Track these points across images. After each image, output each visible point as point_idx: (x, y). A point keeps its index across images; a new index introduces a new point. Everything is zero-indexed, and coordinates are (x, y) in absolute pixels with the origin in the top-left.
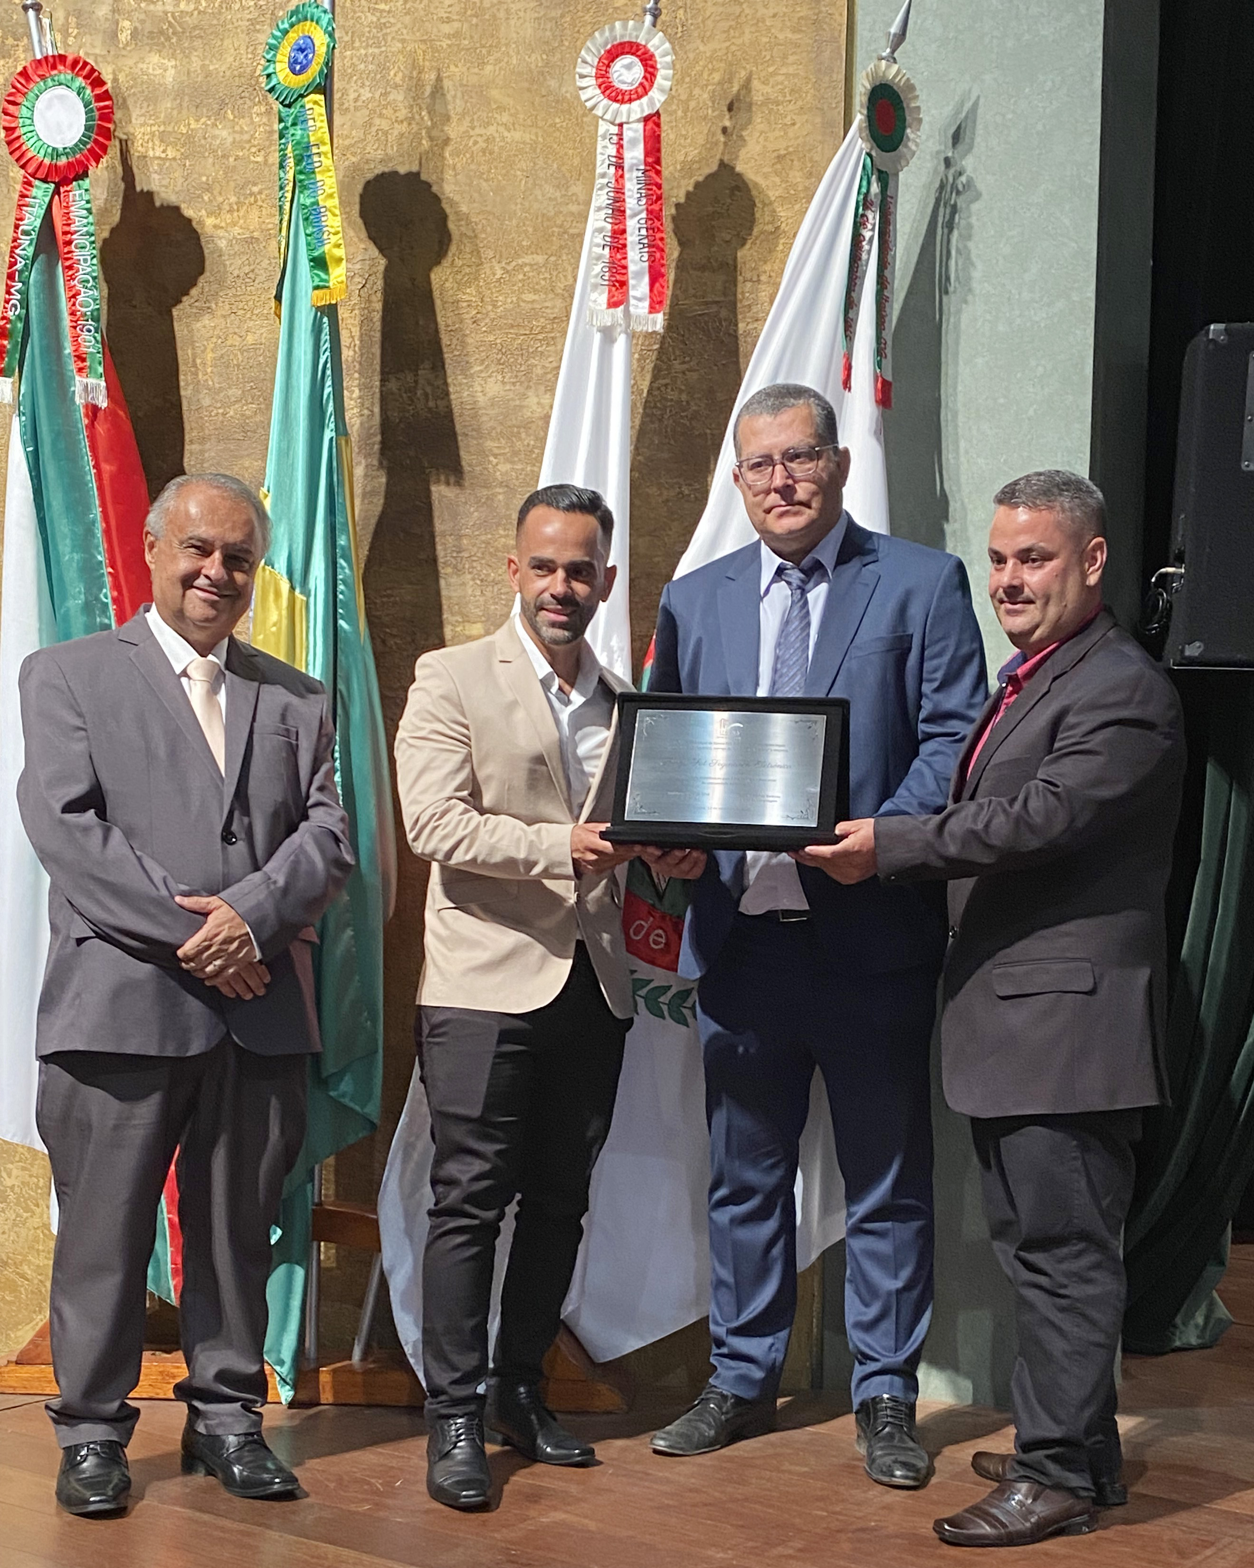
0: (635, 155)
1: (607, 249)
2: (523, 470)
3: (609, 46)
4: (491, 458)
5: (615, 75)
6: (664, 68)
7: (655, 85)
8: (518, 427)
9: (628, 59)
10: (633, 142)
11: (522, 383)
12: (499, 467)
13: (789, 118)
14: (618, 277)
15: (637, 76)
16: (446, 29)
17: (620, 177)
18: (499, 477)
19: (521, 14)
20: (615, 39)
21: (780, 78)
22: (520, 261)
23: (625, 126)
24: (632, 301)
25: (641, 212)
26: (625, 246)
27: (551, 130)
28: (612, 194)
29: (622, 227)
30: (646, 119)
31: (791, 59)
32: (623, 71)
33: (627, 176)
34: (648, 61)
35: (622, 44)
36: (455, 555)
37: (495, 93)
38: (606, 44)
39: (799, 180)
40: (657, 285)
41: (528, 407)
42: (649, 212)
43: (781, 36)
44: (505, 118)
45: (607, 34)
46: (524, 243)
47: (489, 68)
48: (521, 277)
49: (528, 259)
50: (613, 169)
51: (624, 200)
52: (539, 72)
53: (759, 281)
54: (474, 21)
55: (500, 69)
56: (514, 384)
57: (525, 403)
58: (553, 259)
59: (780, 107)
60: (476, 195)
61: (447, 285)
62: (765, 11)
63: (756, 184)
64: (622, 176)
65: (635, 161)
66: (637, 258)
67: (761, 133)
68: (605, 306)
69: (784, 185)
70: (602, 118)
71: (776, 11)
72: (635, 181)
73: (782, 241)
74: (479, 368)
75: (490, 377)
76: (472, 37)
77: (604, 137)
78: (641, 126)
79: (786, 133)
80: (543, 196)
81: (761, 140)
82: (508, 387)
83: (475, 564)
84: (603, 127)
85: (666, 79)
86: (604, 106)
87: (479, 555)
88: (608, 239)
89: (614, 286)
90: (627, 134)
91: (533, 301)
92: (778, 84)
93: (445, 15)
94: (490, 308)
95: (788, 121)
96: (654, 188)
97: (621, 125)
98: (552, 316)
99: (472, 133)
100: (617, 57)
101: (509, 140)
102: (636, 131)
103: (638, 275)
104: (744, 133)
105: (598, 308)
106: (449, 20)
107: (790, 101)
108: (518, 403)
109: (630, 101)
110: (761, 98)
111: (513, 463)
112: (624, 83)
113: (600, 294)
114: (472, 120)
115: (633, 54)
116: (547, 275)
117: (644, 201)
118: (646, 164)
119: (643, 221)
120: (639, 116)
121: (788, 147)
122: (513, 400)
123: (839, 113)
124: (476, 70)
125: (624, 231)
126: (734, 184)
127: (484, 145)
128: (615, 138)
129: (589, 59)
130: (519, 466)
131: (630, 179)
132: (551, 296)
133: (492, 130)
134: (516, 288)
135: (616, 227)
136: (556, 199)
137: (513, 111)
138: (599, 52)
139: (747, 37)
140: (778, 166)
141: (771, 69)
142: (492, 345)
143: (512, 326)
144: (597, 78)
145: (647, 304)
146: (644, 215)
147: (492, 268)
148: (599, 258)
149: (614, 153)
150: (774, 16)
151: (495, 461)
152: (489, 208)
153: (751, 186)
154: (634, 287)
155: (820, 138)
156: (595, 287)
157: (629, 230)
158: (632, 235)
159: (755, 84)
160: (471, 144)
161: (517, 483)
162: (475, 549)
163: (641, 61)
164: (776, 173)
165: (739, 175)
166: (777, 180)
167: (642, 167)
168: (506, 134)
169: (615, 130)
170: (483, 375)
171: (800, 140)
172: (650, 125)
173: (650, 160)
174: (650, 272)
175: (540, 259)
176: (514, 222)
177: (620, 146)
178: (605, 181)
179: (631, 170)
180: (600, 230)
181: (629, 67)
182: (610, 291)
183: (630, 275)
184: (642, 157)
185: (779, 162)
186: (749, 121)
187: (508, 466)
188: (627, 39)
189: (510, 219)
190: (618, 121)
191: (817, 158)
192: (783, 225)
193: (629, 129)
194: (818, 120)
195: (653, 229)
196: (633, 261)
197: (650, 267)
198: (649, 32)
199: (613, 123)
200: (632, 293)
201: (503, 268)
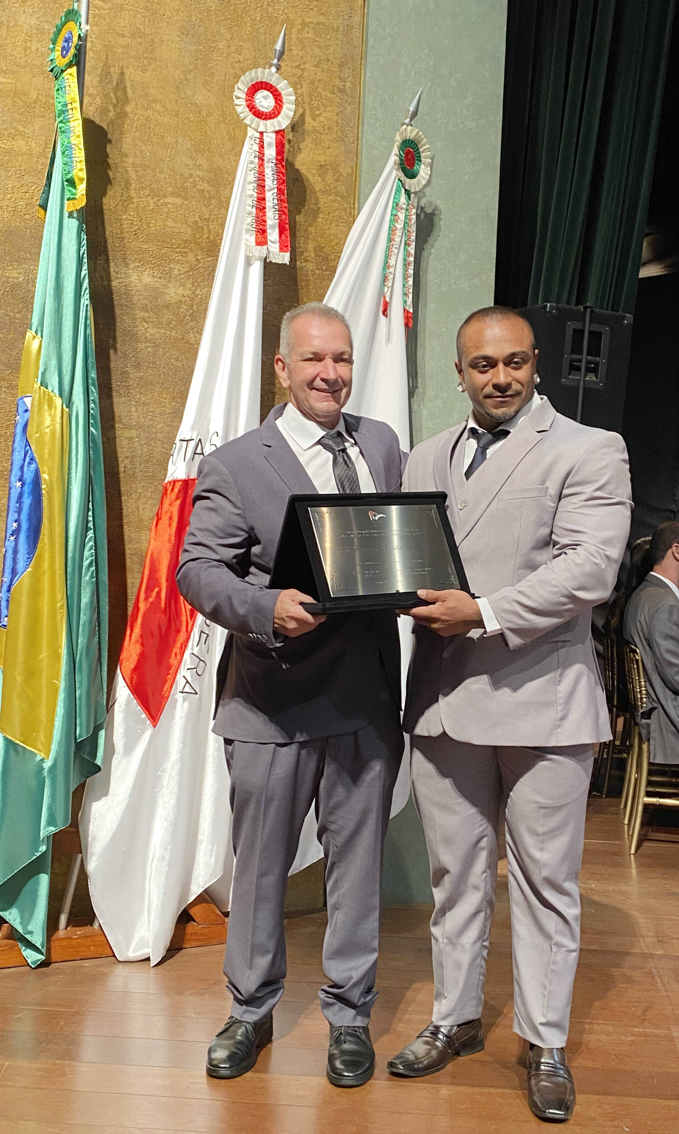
0: (270, 152)
1: (254, 209)
2: (164, 334)
3: (254, 82)
4: (144, 324)
5: (257, 102)
6: (288, 103)
7: (282, 112)
8: (163, 306)
9: (265, 93)
10: (270, 144)
11: (165, 279)
12: (149, 330)
13: (327, 143)
14: (261, 227)
15: (271, 104)
16: (121, 41)
17: (261, 165)
18: (149, 337)
19: (170, 43)
20: (258, 79)
21: (322, 119)
22: (166, 200)
23: (265, 134)
24: (269, 243)
25: (274, 189)
26: (265, 208)
27: (186, 121)
28: (256, 175)
29: (263, 196)
30: (277, 132)
31: (328, 109)
32: (262, 99)
33: (266, 165)
34: (277, 96)
35: (261, 82)
36: (119, 384)
37: (152, 91)
38: (252, 80)
39: (331, 182)
40: (283, 236)
41: (168, 294)
42: (279, 189)
43: (323, 94)
44: (158, 107)
45: (253, 74)
46: (169, 189)
47: (148, 73)
48: (166, 210)
49: (170, 200)
50: (257, 159)
51: (264, 180)
52: (180, 82)
53: (308, 238)
54: (140, 40)
55: (156, 75)
56: (160, 278)
57: (167, 291)
58: (186, 202)
59: (322, 136)
60: (138, 153)
61: (118, 207)
62: (315, 77)
63: (308, 179)
64: (262, 165)
65: (271, 157)
66: (272, 217)
67: (312, 149)
68: (254, 244)
69: (323, 183)
70: (250, 126)
71: (320, 78)
72: (271, 169)
73: (321, 216)
74: (137, 264)
75: (145, 271)
76: (137, 51)
77: (251, 138)
78: (274, 135)
79: (325, 152)
80: (181, 162)
81: (311, 153)
82: (156, 280)
83: (131, 391)
84: (250, 132)
85: (289, 110)
86: (249, 118)
87: (135, 385)
88: (255, 203)
89: (259, 232)
90: (266, 139)
91: (173, 227)
92: (321, 122)
93: (121, 32)
94: (146, 227)
95: (326, 145)
96: (281, 175)
97: (262, 133)
98: (185, 239)
99: (136, 112)
100: (259, 90)
101: (160, 122)
102: (271, 138)
103: (272, 227)
104: (302, 146)
105: (250, 244)
106: (123, 36)
107: (328, 134)
108: (162, 290)
109: (265, 119)
110: (311, 128)
111: (158, 328)
112: (264, 107)
113: (250, 236)
114: (137, 104)
115: (268, 90)
116: (182, 212)
117: (276, 182)
118: (277, 160)
119: (275, 195)
120: (273, 129)
121: (325, 161)
122: (158, 288)
123: (354, 147)
124: (141, 73)
125: (264, 199)
126: (295, 177)
127: (145, 122)
128: (258, 141)
129: (242, 88)
130: (163, 331)
131: (268, 168)
132: (185, 225)
133: (150, 112)
134: (162, 217)
135: (259, 196)
136: (189, 165)
137: (163, 104)
138: (248, 84)
139: (304, 90)
140: (320, 171)
141: (317, 113)
142: (146, 251)
143: (159, 241)
144: (247, 101)
145: (277, 245)
146: (275, 191)
147: (148, 202)
148: (250, 213)
149: (257, 150)
150: (320, 80)
151: (147, 326)
152: (146, 163)
153: (305, 179)
154: (270, 234)
155: (343, 159)
156: (248, 231)
157: (267, 199)
158: (269, 202)
159: (308, 118)
160: (136, 119)
161: (160, 342)
162: (132, 381)
163: (273, 95)
164: (320, 176)
165: (297, 170)
166: (320, 179)
167: (275, 161)
168: (158, 117)
169: (258, 135)
170: (140, 269)
171: (332, 158)
172: (280, 136)
173: (279, 158)
174: (279, 227)
175: (178, 201)
176: (163, 176)
177: (262, 147)
178: (253, 166)
179: (268, 162)
180: (251, 196)
181: (265, 98)
182: (257, 235)
183: (268, 227)
184: (274, 155)
185: (320, 169)
186: (304, 140)
187: (156, 330)
188: (264, 80)
189: (160, 172)
190: (260, 130)
191: (341, 171)
192: (323, 207)
193: (267, 136)
194: (343, 148)
195: (281, 201)
196: (270, 218)
197: (279, 223)
198: (278, 79)
199: (256, 131)
200: (269, 238)
201: (155, 203)
